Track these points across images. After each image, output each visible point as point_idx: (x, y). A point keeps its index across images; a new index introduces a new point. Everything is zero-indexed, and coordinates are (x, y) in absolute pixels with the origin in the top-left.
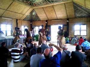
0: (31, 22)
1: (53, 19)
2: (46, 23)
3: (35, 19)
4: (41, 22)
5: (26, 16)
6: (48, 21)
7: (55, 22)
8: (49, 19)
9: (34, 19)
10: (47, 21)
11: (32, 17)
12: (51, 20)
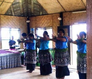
0: (28, 19)
1: (76, 8)
2: (60, 19)
3: (34, 10)
4: (50, 16)
5: (10, 4)
6: (64, 15)
7: (80, 15)
8: (67, 9)
9: (32, 11)
10: (61, 14)
11: (27, 7)
12: (71, 12)
